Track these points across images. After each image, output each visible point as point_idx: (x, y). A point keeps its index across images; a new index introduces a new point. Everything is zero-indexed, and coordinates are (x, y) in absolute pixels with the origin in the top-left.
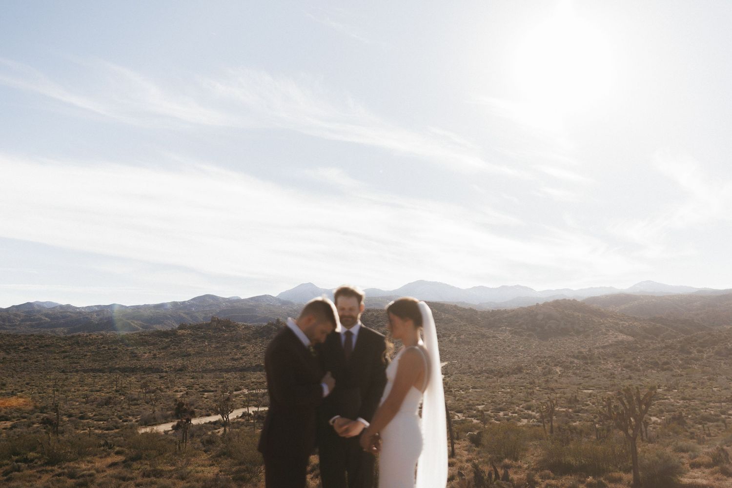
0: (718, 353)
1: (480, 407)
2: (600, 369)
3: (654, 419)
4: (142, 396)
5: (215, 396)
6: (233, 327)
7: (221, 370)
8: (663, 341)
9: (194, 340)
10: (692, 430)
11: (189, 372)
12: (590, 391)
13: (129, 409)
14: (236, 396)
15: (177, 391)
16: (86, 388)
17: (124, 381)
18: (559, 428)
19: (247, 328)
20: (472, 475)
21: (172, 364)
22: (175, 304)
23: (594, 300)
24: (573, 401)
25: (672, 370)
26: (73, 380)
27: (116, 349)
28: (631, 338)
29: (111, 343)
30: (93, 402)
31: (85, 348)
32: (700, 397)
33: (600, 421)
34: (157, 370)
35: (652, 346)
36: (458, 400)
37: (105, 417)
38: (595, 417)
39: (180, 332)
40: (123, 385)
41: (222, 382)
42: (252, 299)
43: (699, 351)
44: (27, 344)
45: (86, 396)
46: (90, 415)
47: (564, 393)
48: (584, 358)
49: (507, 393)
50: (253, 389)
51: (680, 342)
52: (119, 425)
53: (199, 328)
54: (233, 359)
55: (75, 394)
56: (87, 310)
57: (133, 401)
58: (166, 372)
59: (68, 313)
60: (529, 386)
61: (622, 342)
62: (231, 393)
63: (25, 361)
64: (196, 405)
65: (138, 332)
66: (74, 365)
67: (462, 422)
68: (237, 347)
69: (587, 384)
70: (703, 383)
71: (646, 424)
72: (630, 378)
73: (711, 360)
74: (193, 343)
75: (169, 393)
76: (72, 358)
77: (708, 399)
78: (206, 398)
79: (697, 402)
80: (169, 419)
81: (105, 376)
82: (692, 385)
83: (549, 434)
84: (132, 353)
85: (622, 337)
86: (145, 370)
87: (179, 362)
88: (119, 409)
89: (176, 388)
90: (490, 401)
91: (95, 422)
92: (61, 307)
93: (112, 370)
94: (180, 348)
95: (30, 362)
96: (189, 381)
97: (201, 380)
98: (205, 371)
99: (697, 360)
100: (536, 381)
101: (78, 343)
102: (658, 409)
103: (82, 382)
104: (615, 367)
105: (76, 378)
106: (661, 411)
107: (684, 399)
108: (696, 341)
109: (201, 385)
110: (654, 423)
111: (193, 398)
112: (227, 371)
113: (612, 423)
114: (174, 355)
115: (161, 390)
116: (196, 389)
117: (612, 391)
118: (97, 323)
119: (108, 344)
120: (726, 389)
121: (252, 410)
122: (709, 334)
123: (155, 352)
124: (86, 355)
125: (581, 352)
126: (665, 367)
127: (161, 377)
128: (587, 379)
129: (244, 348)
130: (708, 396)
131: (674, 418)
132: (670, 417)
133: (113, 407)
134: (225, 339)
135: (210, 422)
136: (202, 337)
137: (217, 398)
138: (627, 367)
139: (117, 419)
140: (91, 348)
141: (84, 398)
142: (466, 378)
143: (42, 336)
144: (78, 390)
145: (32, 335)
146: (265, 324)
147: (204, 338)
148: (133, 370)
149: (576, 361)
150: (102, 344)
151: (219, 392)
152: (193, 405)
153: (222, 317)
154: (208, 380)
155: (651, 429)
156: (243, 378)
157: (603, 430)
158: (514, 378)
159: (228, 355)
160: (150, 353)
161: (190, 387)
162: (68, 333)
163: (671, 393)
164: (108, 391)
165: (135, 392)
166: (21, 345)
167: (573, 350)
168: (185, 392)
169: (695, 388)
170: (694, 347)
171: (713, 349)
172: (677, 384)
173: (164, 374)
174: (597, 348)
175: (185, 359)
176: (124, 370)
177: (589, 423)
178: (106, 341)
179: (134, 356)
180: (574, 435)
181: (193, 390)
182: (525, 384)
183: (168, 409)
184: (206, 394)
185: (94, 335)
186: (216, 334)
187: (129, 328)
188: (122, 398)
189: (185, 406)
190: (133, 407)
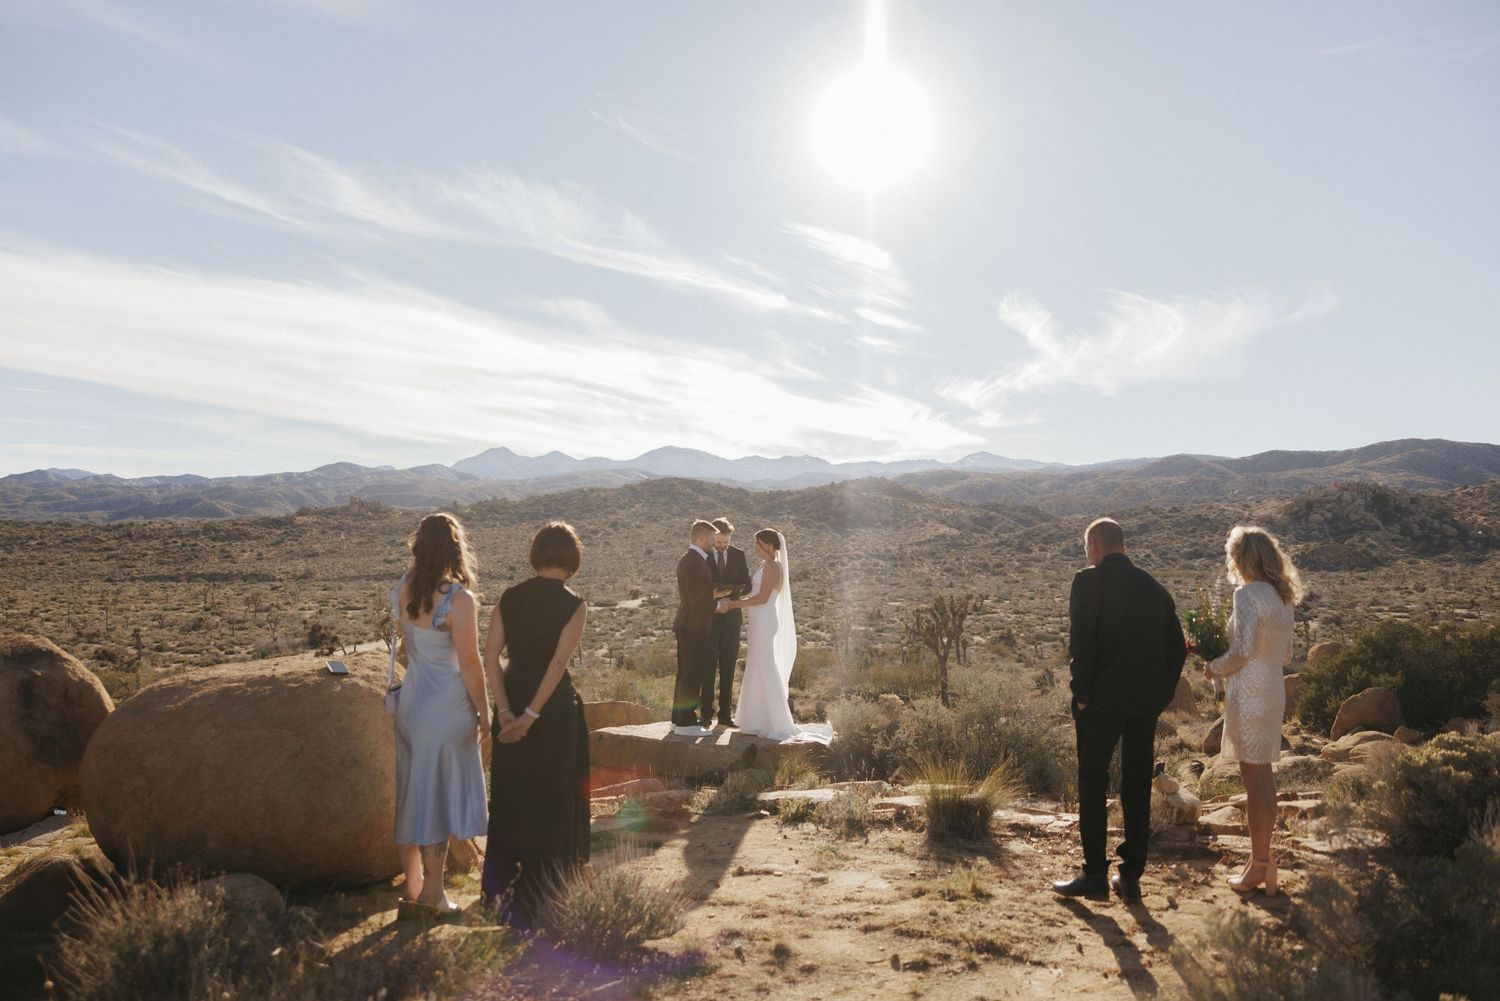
0: (1066, 552)
2: (914, 573)
3: (977, 638)
4: (249, 616)
5: (365, 616)
6: (386, 512)
7: (368, 578)
8: (996, 535)
9: (323, 533)
10: (1023, 651)
11: (317, 580)
12: (898, 604)
13: (232, 635)
15: (303, 609)
16: (154, 605)
19: (407, 514)
21: (290, 569)
22: (288, 477)
23: (910, 477)
24: (875, 617)
25: (1005, 575)
26: (131, 594)
27: (196, 545)
28: (955, 532)
29: (186, 536)
30: (171, 626)
31: (144, 544)
32: (1036, 611)
33: (908, 643)
34: (267, 578)
35: (982, 542)
37: (198, 649)
38: (903, 638)
39: (300, 520)
40: (216, 601)
41: (374, 595)
42: (413, 470)
43: (1042, 549)
44: (41, 537)
46: (171, 645)
48: (893, 558)
51: (1018, 537)
52: (222, 659)
53: (329, 514)
54: (387, 561)
55: (139, 613)
56: (141, 484)
57: (237, 623)
58: (281, 580)
59: (109, 488)
60: (818, 597)
61: (944, 536)
63: (41, 563)
64: (338, 628)
65: (228, 519)
66: (126, 570)
68: (391, 543)
69: (894, 594)
70: (1042, 592)
71: (966, 646)
72: (951, 585)
73: (1056, 560)
74: (321, 537)
75: (291, 611)
76: (122, 559)
77: (1047, 613)
78: (352, 618)
79: (1033, 616)
80: (300, 649)
81: (182, 586)
82: (1029, 594)
84: (223, 551)
85: (944, 529)
86: (245, 578)
87: (301, 566)
89: (301, 604)
91: (182, 656)
92: (97, 478)
93: (191, 578)
94: (300, 544)
95: (51, 564)
96: (320, 594)
97: (342, 593)
98: (343, 578)
99: (1039, 561)
100: (828, 590)
101: (130, 535)
102: (983, 625)
103: (146, 597)
104: (932, 571)
105: (132, 590)
106: (987, 629)
107: (1017, 612)
108: (1038, 535)
109: (340, 600)
110: (977, 643)
111: (331, 618)
112: (378, 578)
114: (291, 555)
115: (278, 607)
116: (333, 606)
117: (927, 603)
118: (158, 503)
119: (181, 537)
122: (1056, 526)
123: (260, 550)
124: (145, 555)
125: (888, 551)
126: (997, 570)
127: (274, 588)
128: (895, 587)
130: (1047, 609)
131: (1002, 638)
132: (997, 636)
133: (205, 633)
134: (372, 530)
136: (336, 528)
137: (368, 618)
138: (948, 570)
139: (217, 650)
140: (153, 543)
141: (154, 620)
143: (67, 525)
144: (143, 609)
145: (51, 522)
147: (339, 528)
148: (227, 578)
149: (881, 562)
150: (171, 537)
151: (370, 610)
152: (332, 628)
153: (365, 497)
154: (351, 592)
155: (972, 651)
157: (911, 653)
159: (378, 554)
160: (252, 551)
161: (323, 602)
162: (111, 519)
163: (1002, 605)
164: (192, 609)
165: (239, 610)
166: (32, 538)
167: (877, 547)
168: (316, 610)
169: (1032, 598)
170: (1036, 543)
171: (1059, 545)
172: (1010, 593)
173: (278, 584)
174: (911, 545)
175: (310, 560)
176: (211, 578)
177: (894, 646)
178: (177, 533)
179: (226, 556)
180: (875, 659)
181: (329, 608)
182: (812, 595)
183: (296, 636)
184: (350, 613)
185: (157, 523)
186: (358, 523)
187: (215, 512)
188: (218, 619)
189: (323, 631)
190: (239, 633)
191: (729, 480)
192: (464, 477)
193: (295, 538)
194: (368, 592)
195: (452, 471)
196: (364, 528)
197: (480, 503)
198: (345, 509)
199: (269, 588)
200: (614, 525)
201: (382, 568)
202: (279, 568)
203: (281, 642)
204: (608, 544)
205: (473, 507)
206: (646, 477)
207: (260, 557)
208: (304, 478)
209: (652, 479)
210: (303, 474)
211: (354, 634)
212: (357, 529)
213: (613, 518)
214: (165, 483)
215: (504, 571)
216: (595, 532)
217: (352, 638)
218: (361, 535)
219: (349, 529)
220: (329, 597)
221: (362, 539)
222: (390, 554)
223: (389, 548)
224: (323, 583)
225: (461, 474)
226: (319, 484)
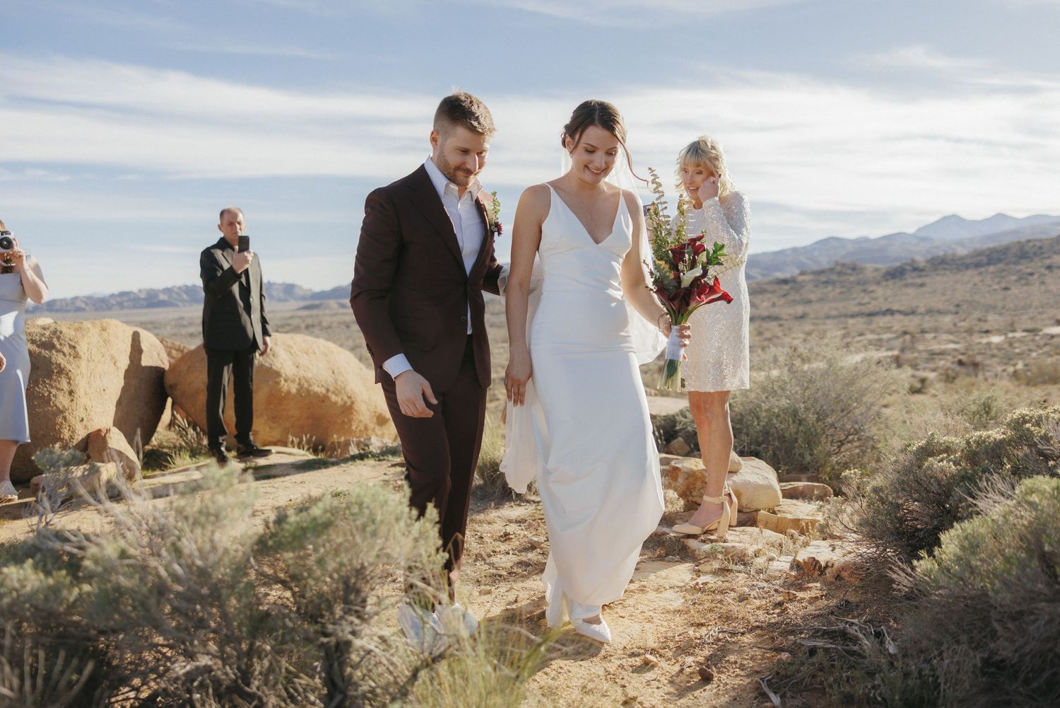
192: (923, 239)
193: (797, 290)
194: (843, 326)
195: (914, 236)
196: (845, 282)
197: (933, 259)
198: (831, 270)
200: (1049, 268)
201: (856, 309)
202: (785, 312)
204: (1043, 283)
205: (928, 261)
207: (774, 305)
208: (806, 250)
210: (804, 248)
212: (840, 282)
213: (1047, 262)
215: (952, 308)
216: (1032, 274)
218: (842, 287)
219: (834, 283)
220: (814, 330)
221: (844, 290)
222: (863, 298)
223: (862, 295)
224: (814, 321)
225: (921, 236)
226: (816, 254)
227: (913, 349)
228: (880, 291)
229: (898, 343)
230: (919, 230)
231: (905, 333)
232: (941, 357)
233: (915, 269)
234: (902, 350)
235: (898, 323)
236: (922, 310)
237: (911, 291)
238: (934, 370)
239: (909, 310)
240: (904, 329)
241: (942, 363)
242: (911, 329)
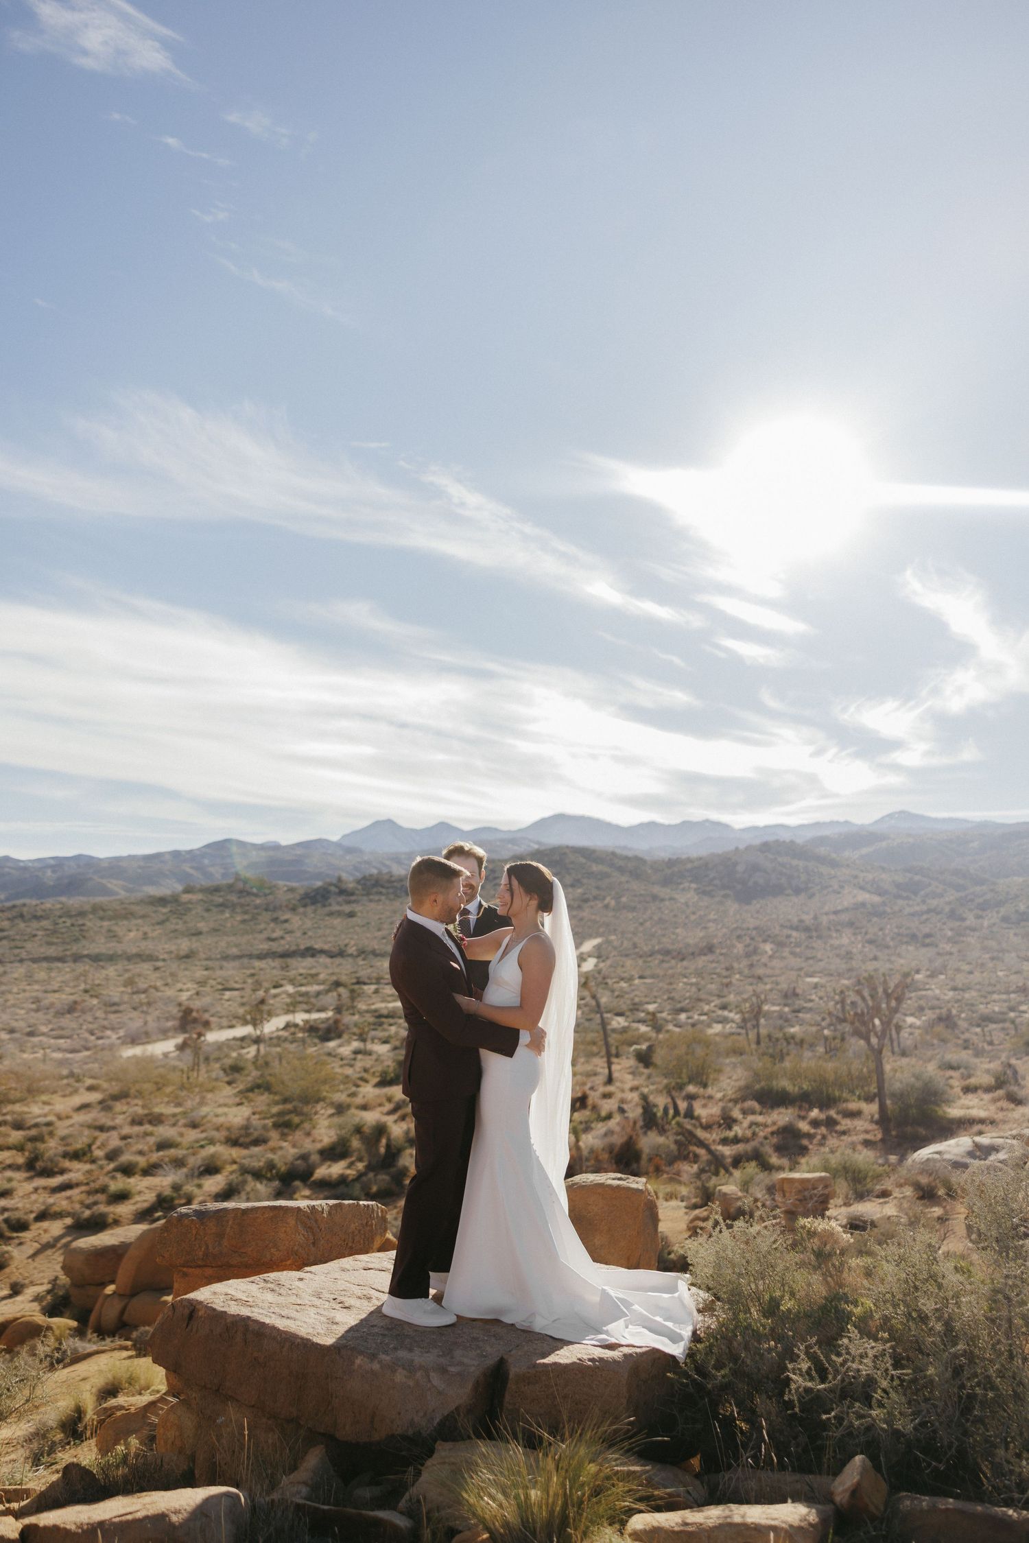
0: (1005, 919)
1: (651, 1008)
2: (831, 946)
3: (910, 1020)
4: (126, 998)
5: (242, 997)
6: (270, 888)
7: (250, 956)
8: (924, 902)
9: (208, 910)
10: (967, 1036)
11: (200, 960)
12: (815, 980)
13: (105, 1019)
14: (275, 996)
15: (181, 990)
16: (36, 987)
17: (97, 976)
18: (769, 1037)
19: (291, 890)
20: (640, 1111)
21: (173, 949)
22: (176, 854)
23: (822, 840)
24: (790, 995)
25: (937, 946)
26: (16, 975)
27: (83, 925)
28: (876, 899)
29: (75, 915)
30: (48, 1009)
31: (35, 924)
32: (978, 987)
33: (830, 1025)
34: (150, 958)
35: (907, 910)
36: (617, 997)
37: (69, 1033)
38: (823, 1019)
39: (186, 897)
40: (97, 982)
41: (253, 975)
42: (299, 845)
43: (978, 917)
45: (37, 1000)
46: (44, 1029)
47: (777, 984)
48: (807, 929)
49: (692, 984)
50: (301, 985)
51: (949, 903)
52: (91, 1045)
53: (214, 891)
54: (270, 939)
55: (20, 996)
56: (36, 865)
57: (112, 1007)
58: (164, 960)
59: (7, 870)
60: (724, 973)
61: (863, 904)
62: (267, 991)
64: (213, 1011)
65: (118, 897)
66: (17, 951)
67: (624, 1030)
68: (275, 920)
69: (812, 970)
70: (982, 965)
71: (899, 1028)
72: (875, 958)
73: (995, 929)
74: (206, 914)
75: (170, 992)
76: (13, 940)
77: (990, 989)
78: (228, 1000)
79: (974, 994)
80: (169, 1034)
81: (66, 967)
82: (966, 968)
83: (754, 1046)
84: (109, 931)
85: (863, 896)
86: (129, 958)
87: (185, 945)
88: (90, 1019)
89: (179, 986)
90: (665, 997)
91: (52, 1041)
93: (77, 958)
94: (185, 922)
96: (200, 974)
97: (219, 973)
98: (226, 958)
99: (974, 930)
100: (736, 965)
101: (22, 916)
102: (916, 1005)
103: (29, 977)
104: (853, 943)
105: (19, 971)
106: (921, 1009)
107: (954, 989)
108: (972, 900)
109: (219, 980)
110: (911, 1026)
111: (206, 1000)
112: (261, 957)
113: (847, 1028)
114: (176, 934)
115: (156, 989)
116: (212, 987)
117: (849, 979)
118: (52, 883)
119: (70, 917)
120: (1016, 973)
121: (300, 1018)
122: (992, 890)
123: (146, 929)
124: (35, 936)
125: (801, 921)
126: (927, 941)
127: (157, 969)
128: (811, 962)
129: (286, 921)
130: (990, 984)
131: (940, 1019)
132: (934, 1016)
133: (79, 1016)
134: (256, 907)
135: (235, 1039)
136: (221, 905)
137: (245, 1000)
138: (871, 942)
139: (87, 1035)
140: (45, 923)
141: (33, 1003)
142: (629, 963)
144: (24, 991)
146: (319, 884)
147: (223, 906)
148: (112, 958)
149: (794, 934)
150: (60, 917)
151: (248, 991)
152: (206, 1011)
153: (250, 874)
154: (230, 973)
155: (906, 1035)
156: (285, 968)
157: (834, 1038)
158: (701, 961)
159: (261, 932)
160: (138, 930)
161: (202, 983)
162: (7, 899)
163: (935, 980)
164: (73, 991)
165: (115, 993)
167: (790, 917)
168: (193, 992)
169: (971, 973)
170: (971, 910)
171: (998, 912)
172: (945, 967)
173: (160, 964)
174: (826, 914)
175: (194, 939)
176: (96, 959)
177: (814, 1029)
178: (67, 914)
179: (112, 936)
180: (792, 1046)
181: (207, 989)
182: (718, 971)
183: (167, 1019)
184: (228, 994)
185: (48, 904)
186: (242, 900)
187: (105, 891)
188: (95, 1001)
189: (194, 1014)
190: (112, 1016)
191: (625, 848)
192: (350, 850)
193: (181, 915)
194: (248, 972)
195: (338, 845)
196: (248, 905)
197: (364, 878)
198: (230, 887)
199: (152, 968)
201: (265, 946)
202: (163, 947)
203: (152, 1025)
205: (358, 882)
206: (536, 847)
207: (145, 936)
208: (192, 856)
209: (542, 848)
210: (190, 852)
211: (227, 1017)
212: (242, 905)
214: (59, 863)
217: (225, 1022)
218: (246, 913)
219: (233, 907)
220: (209, 978)
221: (246, 917)
222: (273, 931)
223: (272, 925)
224: (205, 963)
225: (346, 848)
226: (206, 861)
227: (353, 1009)
228: (296, 921)
229: (331, 999)
230: (344, 836)
231: (337, 984)
232: (391, 1021)
233: (342, 892)
234: (338, 1010)
235: (325, 968)
236: (352, 950)
237: (337, 922)
238: (385, 1042)
239: (336, 950)
240: (334, 978)
241: (393, 1029)
242: (344, 979)
